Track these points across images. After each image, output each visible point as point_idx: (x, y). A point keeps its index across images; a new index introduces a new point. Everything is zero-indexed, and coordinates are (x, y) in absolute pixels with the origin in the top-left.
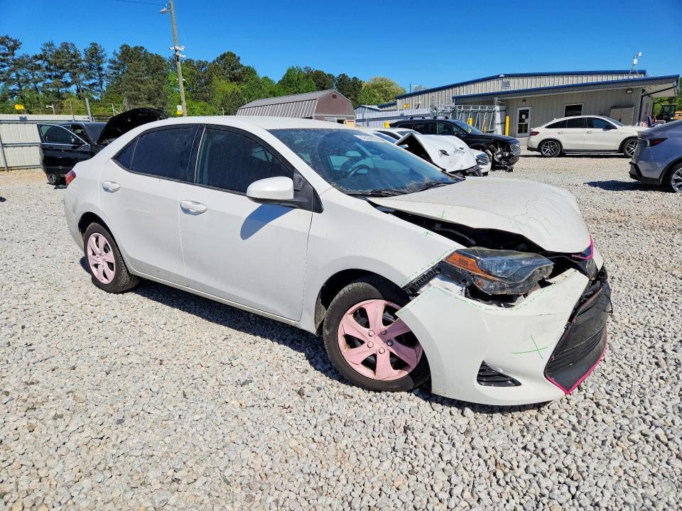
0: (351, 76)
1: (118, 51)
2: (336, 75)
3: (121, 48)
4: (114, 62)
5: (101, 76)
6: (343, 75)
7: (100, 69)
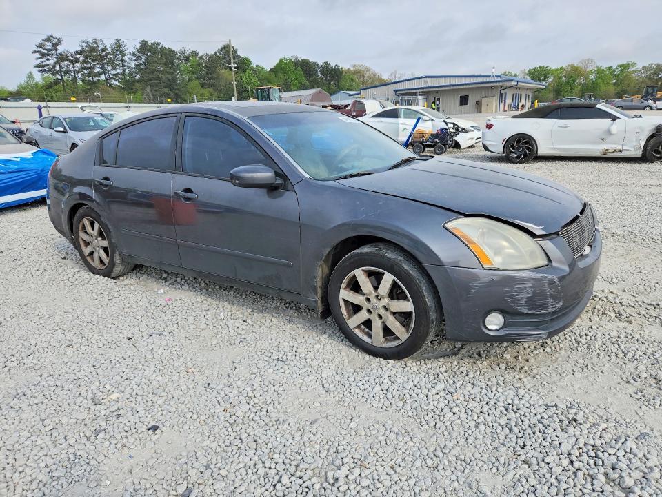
0: (333, 64)
1: (138, 46)
2: (320, 63)
3: (140, 43)
4: (133, 54)
5: (123, 66)
6: (327, 63)
7: (122, 60)
